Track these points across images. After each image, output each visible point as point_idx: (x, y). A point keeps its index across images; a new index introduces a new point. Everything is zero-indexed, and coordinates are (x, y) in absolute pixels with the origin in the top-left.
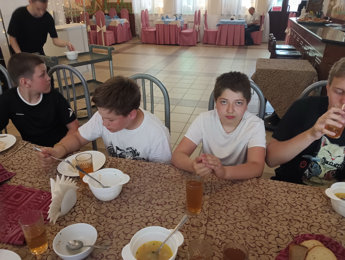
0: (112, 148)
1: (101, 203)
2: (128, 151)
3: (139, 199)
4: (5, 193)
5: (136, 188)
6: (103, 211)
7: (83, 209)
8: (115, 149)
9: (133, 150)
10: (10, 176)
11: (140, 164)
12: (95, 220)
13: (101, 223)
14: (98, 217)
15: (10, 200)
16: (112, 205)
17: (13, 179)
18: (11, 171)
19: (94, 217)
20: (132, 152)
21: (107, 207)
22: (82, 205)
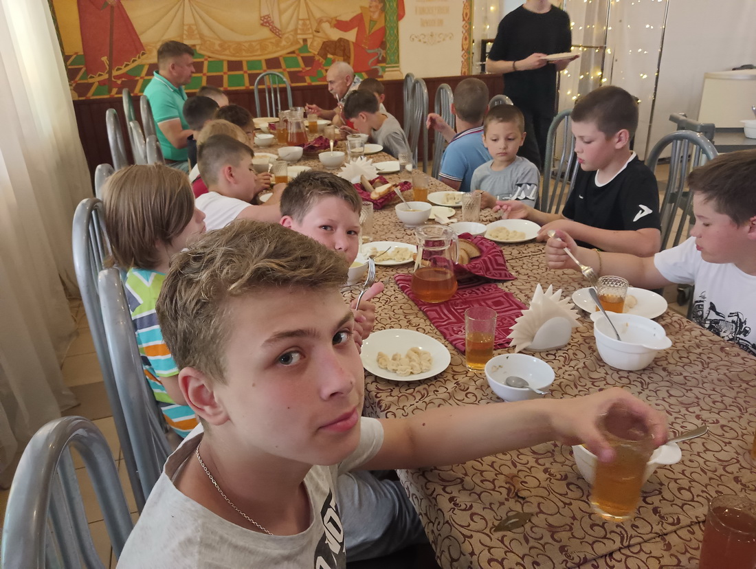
0: (702, 305)
1: (602, 364)
2: (730, 319)
3: (672, 393)
4: (487, 293)
5: (682, 377)
6: (595, 375)
7: (567, 357)
8: (706, 306)
9: (740, 319)
10: (507, 278)
11: (727, 349)
12: (572, 377)
13: (578, 386)
14: (579, 378)
15: (486, 304)
16: (616, 376)
17: (509, 284)
18: (513, 274)
19: (575, 373)
20: (736, 324)
21: (607, 374)
22: (570, 352)
